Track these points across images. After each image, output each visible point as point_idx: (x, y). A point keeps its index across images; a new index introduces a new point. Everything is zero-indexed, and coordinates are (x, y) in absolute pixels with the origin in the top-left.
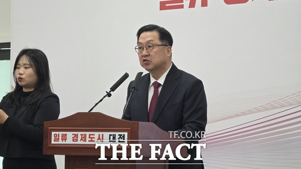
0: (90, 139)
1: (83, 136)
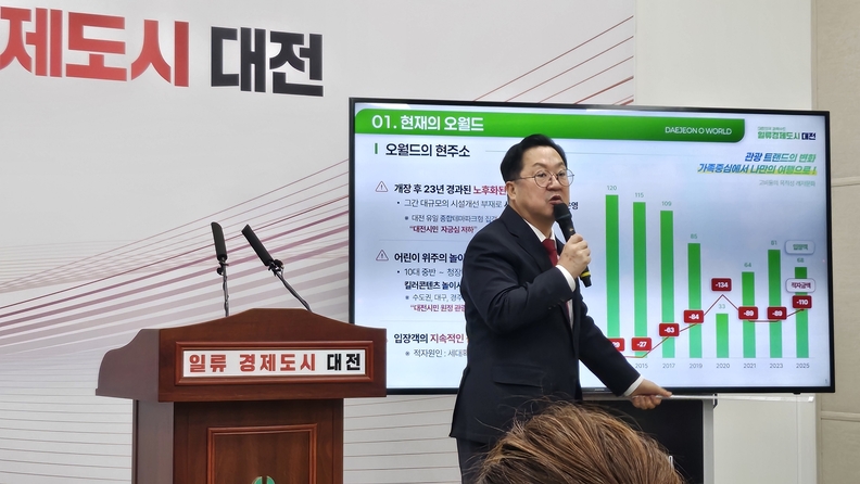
0: (284, 366)
1: (267, 359)
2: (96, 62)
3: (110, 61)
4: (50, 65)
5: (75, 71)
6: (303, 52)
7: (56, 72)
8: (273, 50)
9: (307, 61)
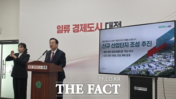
2: (91, 29)
3: (92, 29)
4: (85, 31)
5: (88, 31)
6: (118, 24)
7: (86, 32)
8: (114, 24)
9: (119, 25)
